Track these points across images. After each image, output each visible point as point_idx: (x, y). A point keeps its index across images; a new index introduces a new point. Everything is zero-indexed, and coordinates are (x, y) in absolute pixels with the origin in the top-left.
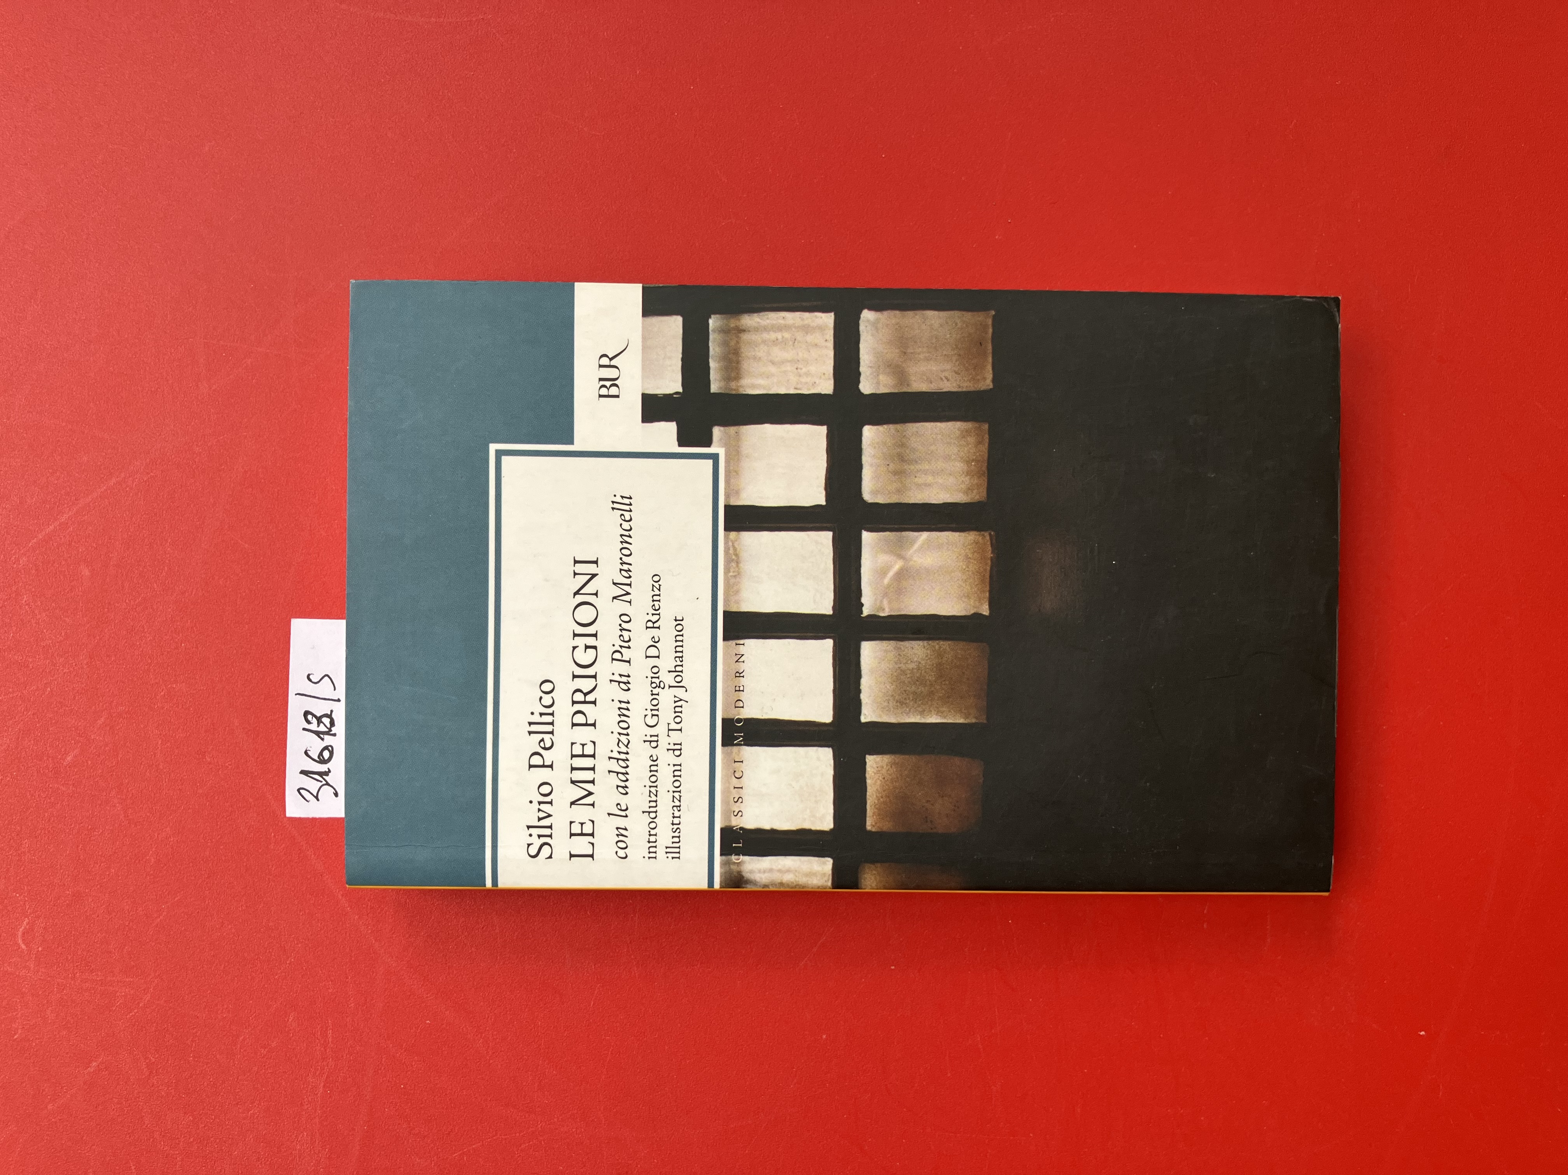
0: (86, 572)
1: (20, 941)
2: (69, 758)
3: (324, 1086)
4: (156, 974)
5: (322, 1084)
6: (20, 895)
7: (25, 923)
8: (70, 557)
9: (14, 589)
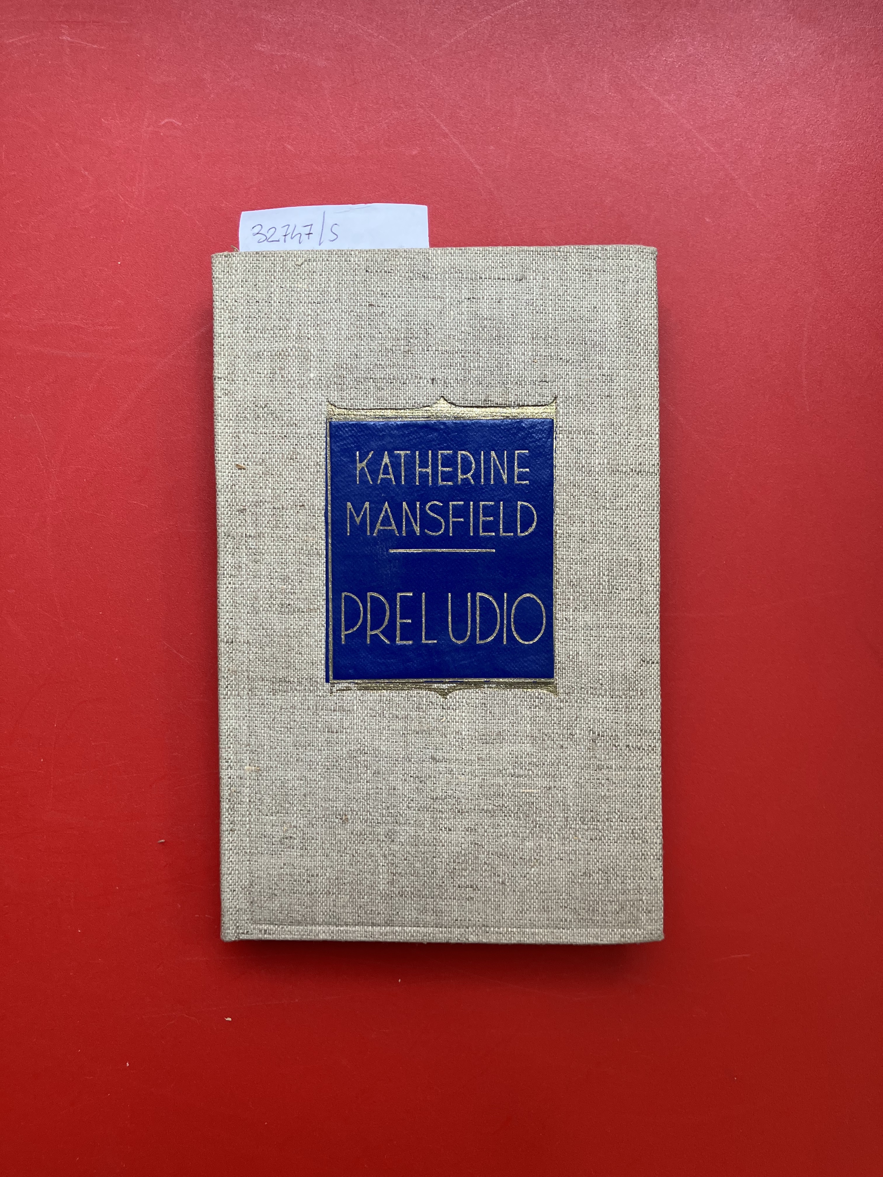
0: (414, 153)
1: (166, 120)
2: (289, 147)
3: (76, 326)
4: (147, 212)
5: (76, 324)
6: (197, 119)
7: (178, 123)
8: (424, 141)
9: (402, 105)
